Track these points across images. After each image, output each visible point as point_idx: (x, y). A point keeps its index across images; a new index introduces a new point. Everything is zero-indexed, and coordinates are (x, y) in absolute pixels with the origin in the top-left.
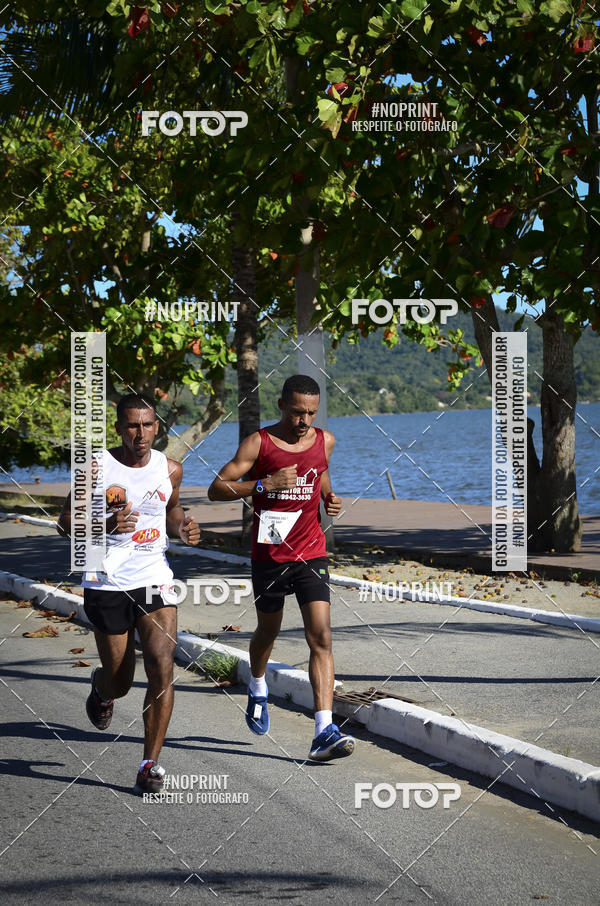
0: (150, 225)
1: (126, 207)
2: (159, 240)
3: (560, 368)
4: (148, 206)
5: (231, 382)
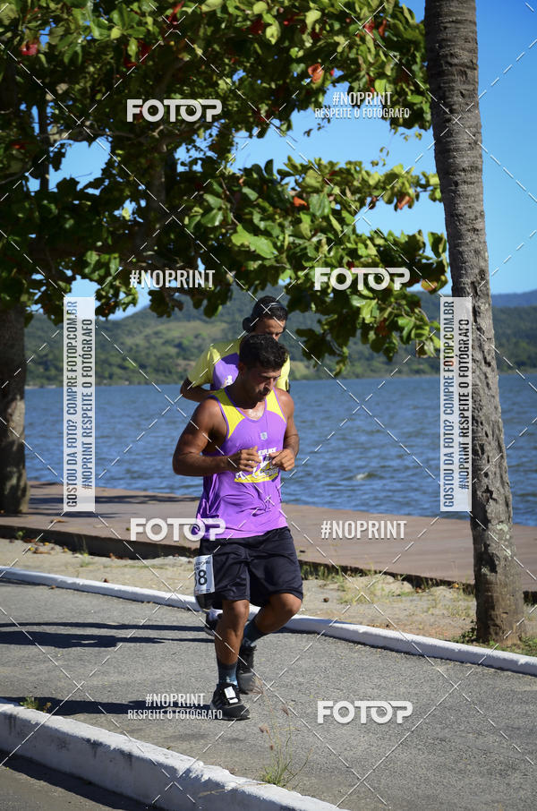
3: (12, 346)
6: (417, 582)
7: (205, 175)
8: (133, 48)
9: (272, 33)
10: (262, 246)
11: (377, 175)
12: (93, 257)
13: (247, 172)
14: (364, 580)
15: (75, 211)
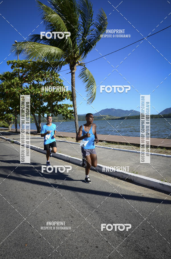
0: (9, 108)
1: (7, 106)
2: (10, 109)
4: (9, 106)
5: (15, 120)
6: (72, 138)
7: (56, 105)
8: (49, 95)
9: (60, 94)
10: (60, 111)
11: (69, 105)
12: (46, 112)
13: (59, 105)
14: (68, 138)
15: (45, 108)
